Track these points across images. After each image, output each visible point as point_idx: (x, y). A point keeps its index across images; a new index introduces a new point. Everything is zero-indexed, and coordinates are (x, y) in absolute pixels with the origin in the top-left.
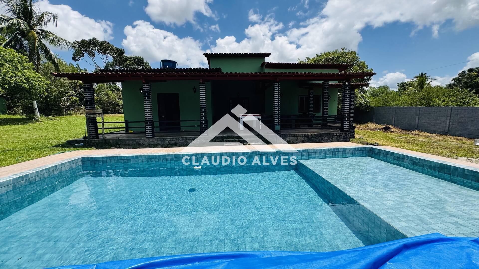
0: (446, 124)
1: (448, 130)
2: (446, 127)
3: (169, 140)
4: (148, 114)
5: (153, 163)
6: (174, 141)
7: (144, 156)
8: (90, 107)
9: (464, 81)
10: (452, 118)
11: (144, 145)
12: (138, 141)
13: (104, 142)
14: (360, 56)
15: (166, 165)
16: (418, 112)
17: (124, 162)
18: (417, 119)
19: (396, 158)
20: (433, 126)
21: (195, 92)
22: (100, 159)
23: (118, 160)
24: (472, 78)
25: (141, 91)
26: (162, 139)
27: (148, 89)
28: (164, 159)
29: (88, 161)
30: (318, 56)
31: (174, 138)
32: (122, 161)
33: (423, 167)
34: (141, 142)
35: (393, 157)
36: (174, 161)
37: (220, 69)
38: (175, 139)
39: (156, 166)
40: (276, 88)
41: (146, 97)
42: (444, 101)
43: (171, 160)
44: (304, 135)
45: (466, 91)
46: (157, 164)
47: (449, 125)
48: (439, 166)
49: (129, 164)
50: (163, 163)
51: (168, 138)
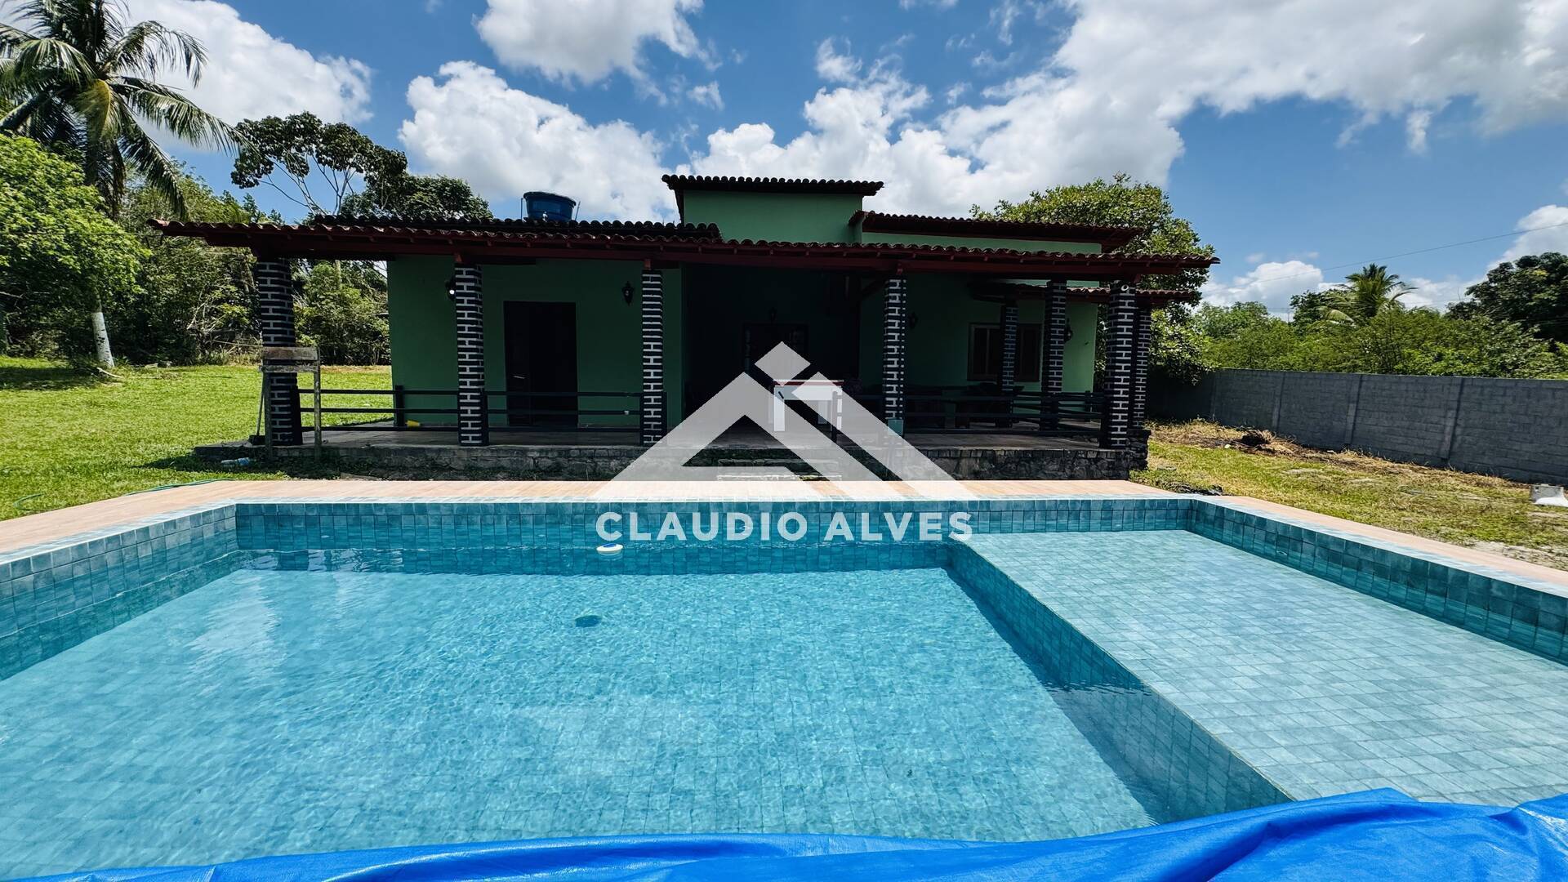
0: (1443, 432)
1: (1451, 453)
2: (1443, 441)
3: (536, 454)
4: (468, 367)
5: (476, 531)
6: (552, 459)
7: (445, 505)
8: (276, 339)
9: (1506, 295)
10: (1462, 414)
11: (451, 469)
12: (434, 455)
13: (318, 454)
14: (1172, 205)
15: (519, 538)
16: (1355, 389)
17: (376, 525)
18: (1352, 413)
19: (1274, 538)
20: (1401, 440)
21: (629, 299)
22: (298, 512)
23: (358, 516)
24: (1531, 287)
25: (452, 292)
26: (512, 451)
27: (473, 284)
28: (511, 517)
29: (256, 515)
30: (1037, 198)
31: (552, 450)
32: (371, 519)
33: (1359, 569)
34: (444, 459)
35: (1262, 534)
36: (544, 526)
37: (714, 229)
38: (556, 454)
39: (486, 540)
40: (895, 298)
41: (466, 312)
42: (1439, 358)
43: (536, 522)
44: (979, 455)
45: (1510, 329)
46: (490, 532)
47: (1454, 436)
48: (1408, 566)
49: (396, 531)
50: (508, 530)
51: (533, 451)
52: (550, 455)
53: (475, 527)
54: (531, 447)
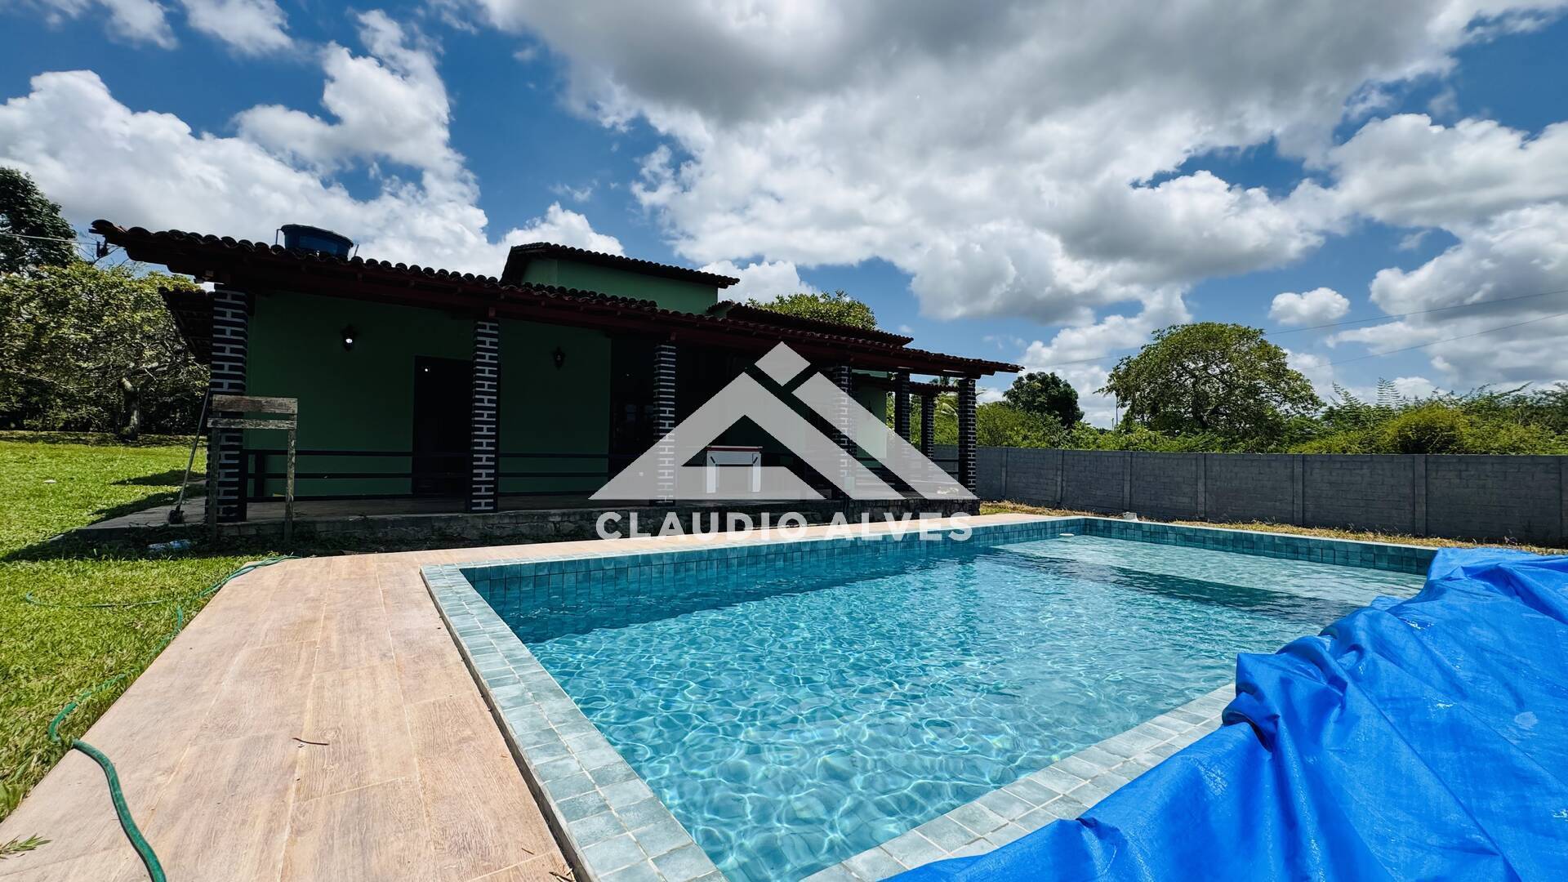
3: (558, 519)
5: (692, 576)
6: (574, 523)
11: (463, 539)
15: (726, 578)
17: (604, 579)
21: (559, 364)
22: (525, 573)
23: (588, 572)
24: (1033, 393)
25: (349, 341)
26: (534, 515)
28: (720, 561)
29: (482, 579)
31: (574, 514)
34: (453, 528)
35: (1140, 533)
36: (745, 567)
37: (653, 304)
38: (578, 517)
43: (740, 564)
46: (703, 576)
49: (623, 583)
50: (718, 573)
51: (555, 515)
52: (572, 519)
53: (691, 573)
54: (553, 511)
